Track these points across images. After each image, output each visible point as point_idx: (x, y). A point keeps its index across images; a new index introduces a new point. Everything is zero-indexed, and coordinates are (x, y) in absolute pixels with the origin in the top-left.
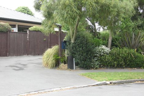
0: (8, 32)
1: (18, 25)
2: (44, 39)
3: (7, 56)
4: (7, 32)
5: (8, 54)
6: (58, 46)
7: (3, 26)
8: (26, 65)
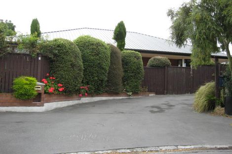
0: (166, 67)
1: (185, 60)
2: (212, 74)
3: (164, 94)
4: (164, 67)
5: (165, 92)
6: (214, 82)
7: (159, 60)
8: (174, 106)
